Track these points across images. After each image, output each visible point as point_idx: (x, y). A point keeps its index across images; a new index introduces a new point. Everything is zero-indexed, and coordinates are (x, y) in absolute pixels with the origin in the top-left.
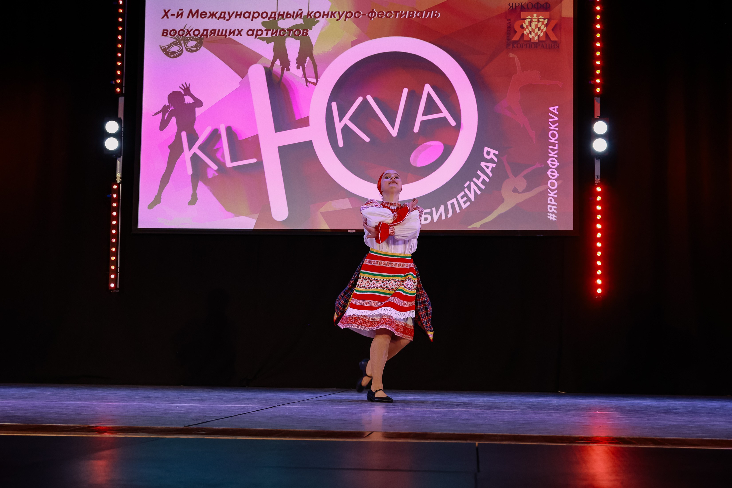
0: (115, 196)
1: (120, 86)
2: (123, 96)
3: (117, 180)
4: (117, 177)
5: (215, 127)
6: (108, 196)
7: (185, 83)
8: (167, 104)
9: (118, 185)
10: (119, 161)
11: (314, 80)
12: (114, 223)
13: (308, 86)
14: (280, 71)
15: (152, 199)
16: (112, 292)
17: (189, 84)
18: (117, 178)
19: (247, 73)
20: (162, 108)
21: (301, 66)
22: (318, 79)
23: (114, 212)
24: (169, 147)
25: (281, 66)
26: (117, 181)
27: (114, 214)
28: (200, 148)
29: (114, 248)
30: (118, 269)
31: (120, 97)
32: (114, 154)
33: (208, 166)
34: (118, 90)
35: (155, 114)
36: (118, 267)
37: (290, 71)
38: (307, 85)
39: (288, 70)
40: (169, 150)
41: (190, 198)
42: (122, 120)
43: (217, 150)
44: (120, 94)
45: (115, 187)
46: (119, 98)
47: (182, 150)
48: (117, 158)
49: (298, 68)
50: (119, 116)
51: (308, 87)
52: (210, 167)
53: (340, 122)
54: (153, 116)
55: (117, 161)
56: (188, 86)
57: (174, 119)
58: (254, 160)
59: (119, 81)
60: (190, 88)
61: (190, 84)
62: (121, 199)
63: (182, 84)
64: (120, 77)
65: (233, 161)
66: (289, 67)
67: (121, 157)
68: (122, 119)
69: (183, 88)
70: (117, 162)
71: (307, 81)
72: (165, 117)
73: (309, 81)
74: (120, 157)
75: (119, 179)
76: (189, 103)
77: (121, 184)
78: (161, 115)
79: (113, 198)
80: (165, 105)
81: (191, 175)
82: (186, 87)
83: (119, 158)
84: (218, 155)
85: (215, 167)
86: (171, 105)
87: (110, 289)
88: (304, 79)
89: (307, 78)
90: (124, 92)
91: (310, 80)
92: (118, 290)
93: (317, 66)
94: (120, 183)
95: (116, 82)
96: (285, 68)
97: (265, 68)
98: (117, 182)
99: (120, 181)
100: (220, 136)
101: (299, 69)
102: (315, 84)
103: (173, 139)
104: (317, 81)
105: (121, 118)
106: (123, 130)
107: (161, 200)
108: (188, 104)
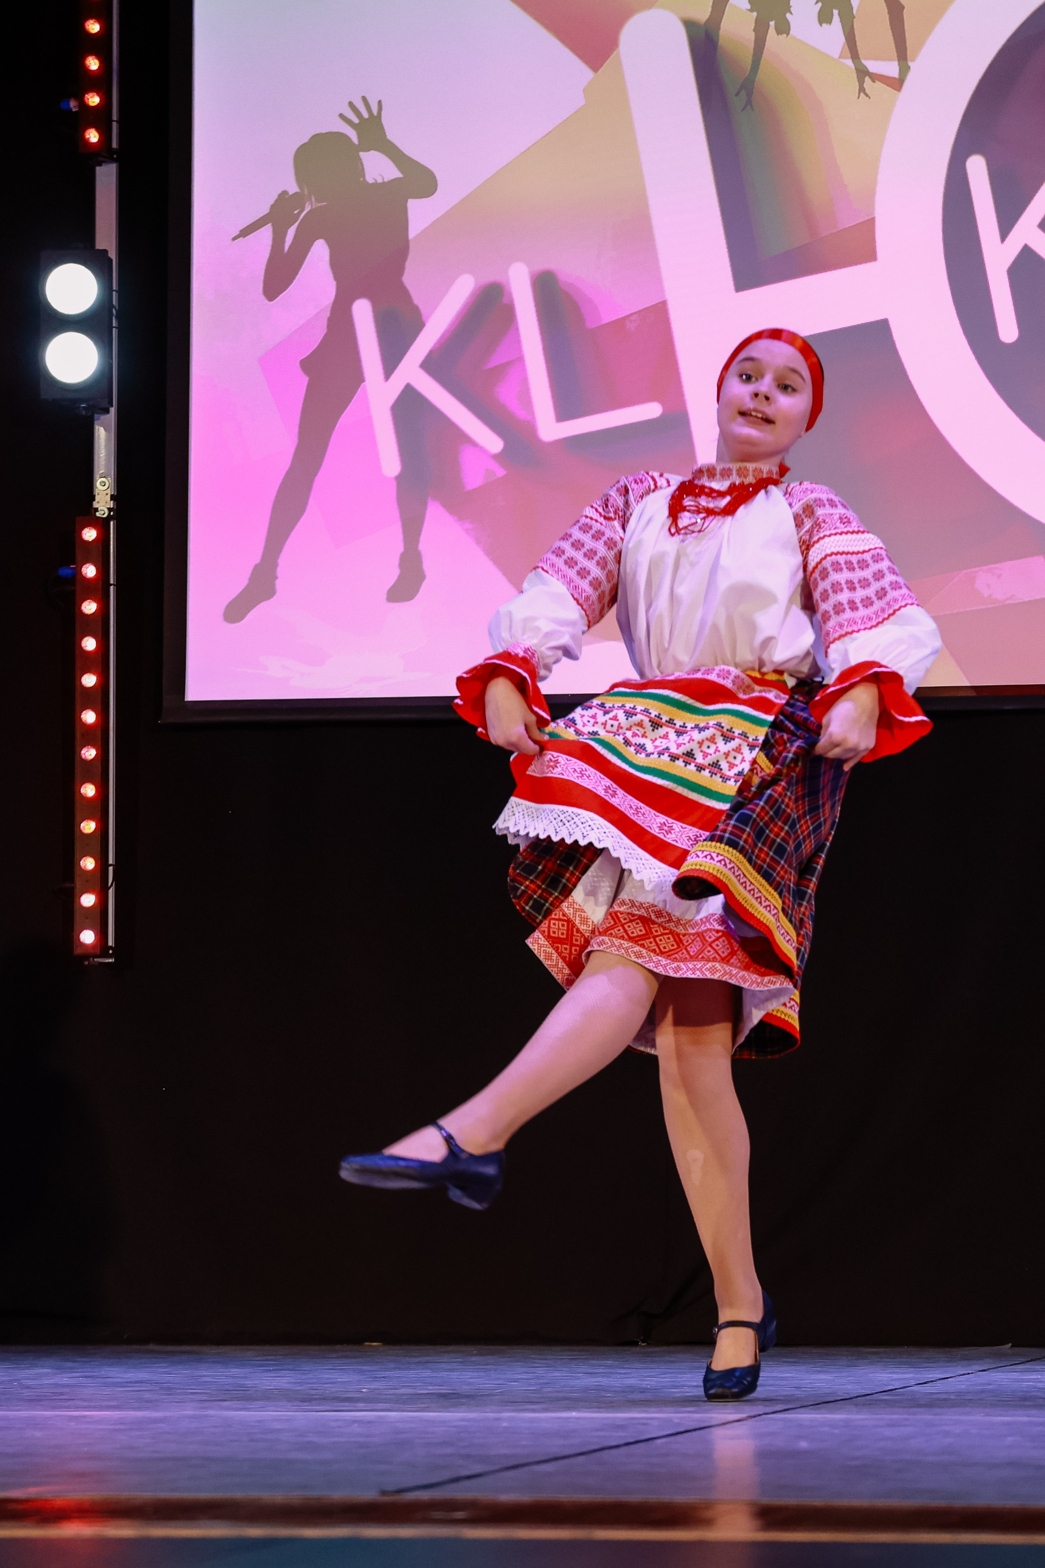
0: (90, 571)
1: (100, 118)
2: (111, 160)
3: (95, 505)
4: (96, 492)
5: (489, 277)
6: (64, 572)
7: (364, 99)
8: (293, 188)
9: (102, 525)
10: (102, 430)
11: (891, 69)
12: (89, 680)
13: (867, 91)
14: (752, 36)
15: (239, 582)
16: (86, 963)
17: (380, 102)
18: (97, 498)
19: (613, 43)
20: (272, 206)
21: (836, 12)
22: (910, 64)
23: (86, 639)
24: (307, 365)
25: (755, 14)
26: (96, 510)
27: (89, 644)
28: (429, 365)
29: (93, 784)
30: (111, 869)
31: (101, 165)
32: (82, 401)
33: (461, 437)
34: (93, 136)
35: (246, 232)
36: (111, 862)
37: (791, 32)
38: (862, 89)
39: (784, 28)
40: (305, 380)
41: (391, 574)
42: (111, 260)
43: (500, 371)
44: (102, 153)
45: (90, 534)
46: (98, 169)
47: (358, 378)
48: (96, 416)
49: (824, 18)
50: (100, 245)
51: (867, 95)
52: (474, 444)
53: (1003, 239)
54: (234, 239)
55: (96, 427)
56: (375, 111)
57: (320, 251)
58: (651, 410)
59: (94, 100)
60: (385, 121)
61: (383, 103)
62: (117, 586)
63: (351, 104)
64: (99, 82)
65: (563, 413)
66: (788, 15)
67: (113, 410)
68: (113, 255)
69: (356, 120)
70: (96, 434)
71: (862, 73)
72: (284, 242)
73: (871, 70)
74: (107, 411)
75: (103, 503)
76: (380, 181)
77: (112, 523)
78: (266, 234)
79: (85, 579)
80: (285, 193)
81: (398, 478)
82: (366, 115)
83: (104, 417)
84: (505, 393)
85: (493, 443)
86: (306, 192)
87: (78, 951)
88: (849, 62)
89: (864, 62)
90: (115, 145)
91: (873, 66)
92: (110, 956)
93: (904, 8)
94: (109, 518)
95: (83, 105)
96: (772, 23)
97: (690, 25)
98: (98, 514)
99: (110, 509)
100: (508, 314)
101: (829, 21)
102: (897, 84)
103: (319, 332)
104: (904, 70)
105: (105, 252)
106: (115, 302)
107: (277, 581)
108: (376, 185)
